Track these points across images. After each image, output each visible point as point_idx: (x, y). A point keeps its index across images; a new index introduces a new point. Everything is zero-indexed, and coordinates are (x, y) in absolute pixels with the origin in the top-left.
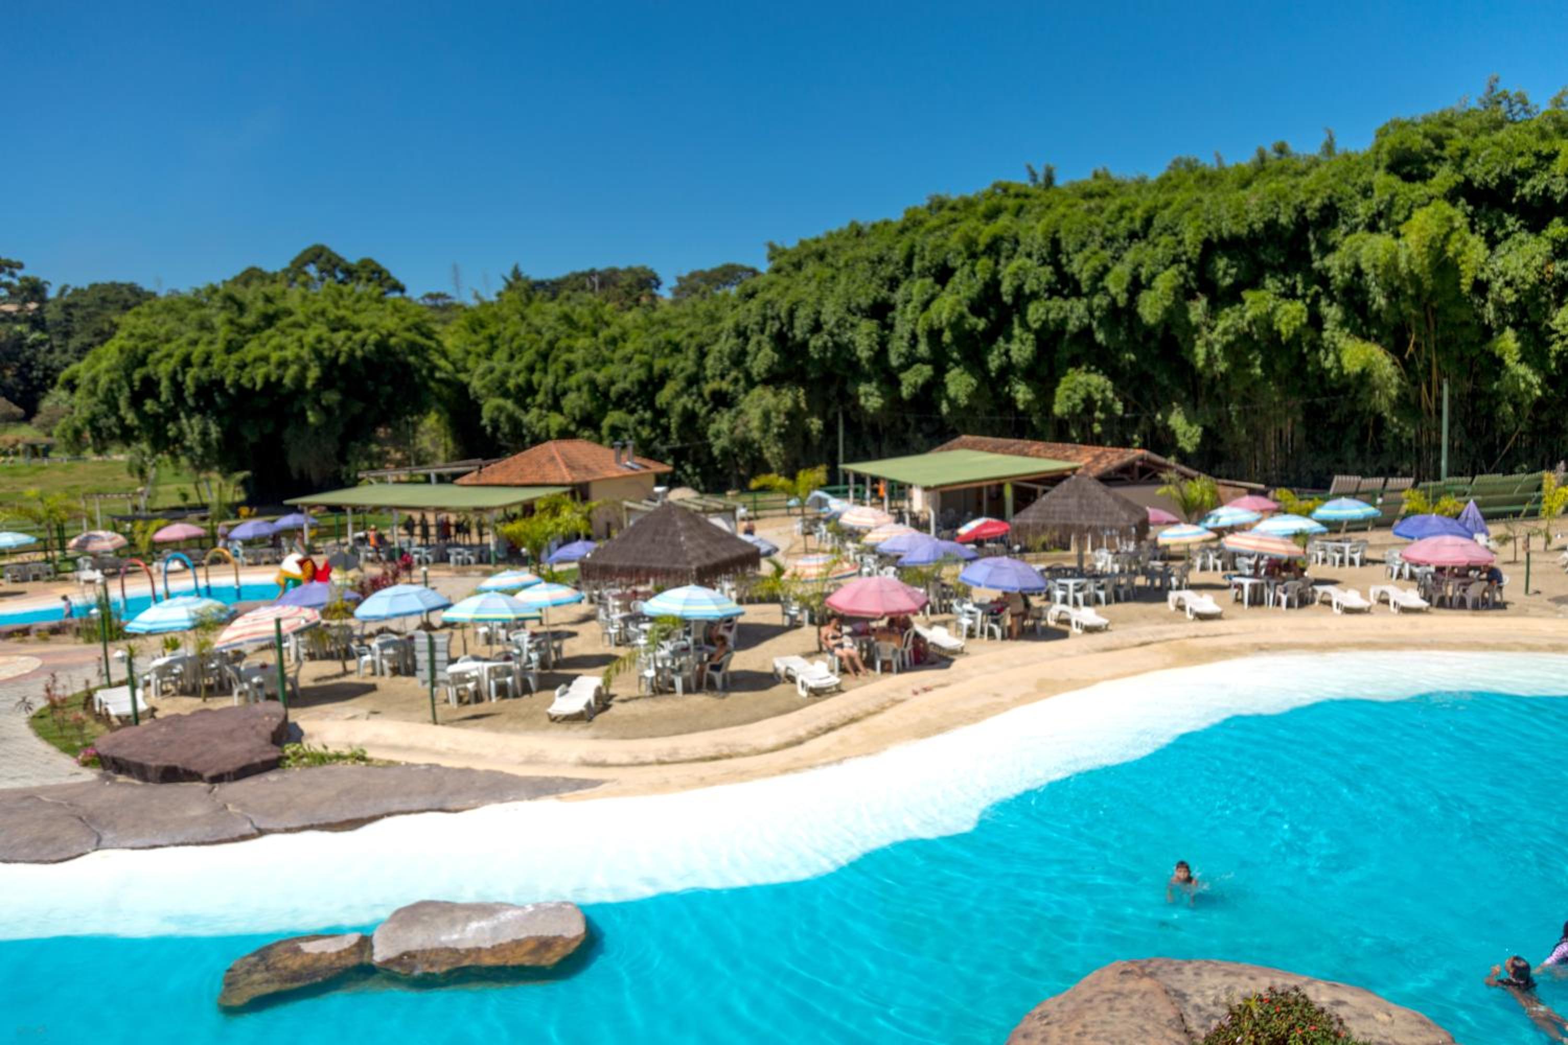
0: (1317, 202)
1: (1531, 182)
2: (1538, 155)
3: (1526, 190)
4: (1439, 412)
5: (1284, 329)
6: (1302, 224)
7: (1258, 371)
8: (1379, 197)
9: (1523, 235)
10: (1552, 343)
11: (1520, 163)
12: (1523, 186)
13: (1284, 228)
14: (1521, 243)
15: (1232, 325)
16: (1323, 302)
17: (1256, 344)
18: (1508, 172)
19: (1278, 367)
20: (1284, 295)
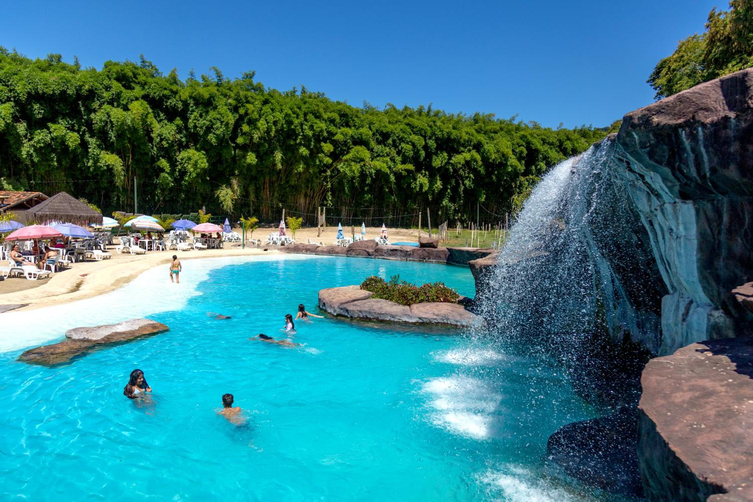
0: (87, 87)
1: (170, 101)
2: (172, 91)
3: (168, 104)
4: (133, 191)
5: (70, 144)
6: (79, 96)
7: (56, 164)
8: (114, 91)
9: (166, 122)
10: (177, 166)
11: (166, 92)
12: (167, 102)
13: (70, 96)
14: (166, 124)
15: (42, 139)
16: (87, 136)
17: (54, 150)
18: (161, 95)
19: (64, 163)
20: (68, 128)
